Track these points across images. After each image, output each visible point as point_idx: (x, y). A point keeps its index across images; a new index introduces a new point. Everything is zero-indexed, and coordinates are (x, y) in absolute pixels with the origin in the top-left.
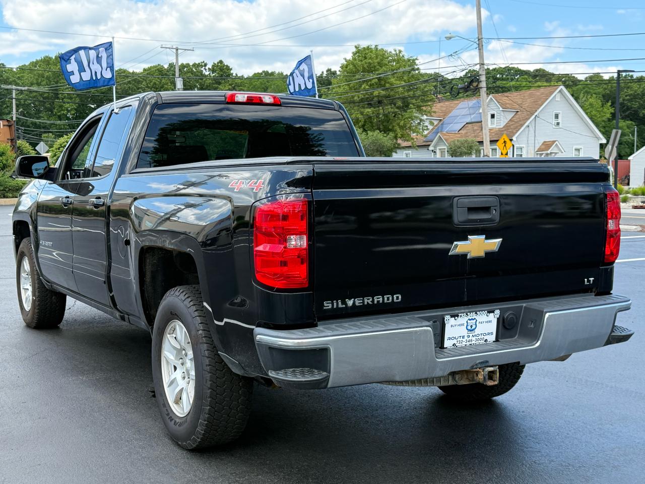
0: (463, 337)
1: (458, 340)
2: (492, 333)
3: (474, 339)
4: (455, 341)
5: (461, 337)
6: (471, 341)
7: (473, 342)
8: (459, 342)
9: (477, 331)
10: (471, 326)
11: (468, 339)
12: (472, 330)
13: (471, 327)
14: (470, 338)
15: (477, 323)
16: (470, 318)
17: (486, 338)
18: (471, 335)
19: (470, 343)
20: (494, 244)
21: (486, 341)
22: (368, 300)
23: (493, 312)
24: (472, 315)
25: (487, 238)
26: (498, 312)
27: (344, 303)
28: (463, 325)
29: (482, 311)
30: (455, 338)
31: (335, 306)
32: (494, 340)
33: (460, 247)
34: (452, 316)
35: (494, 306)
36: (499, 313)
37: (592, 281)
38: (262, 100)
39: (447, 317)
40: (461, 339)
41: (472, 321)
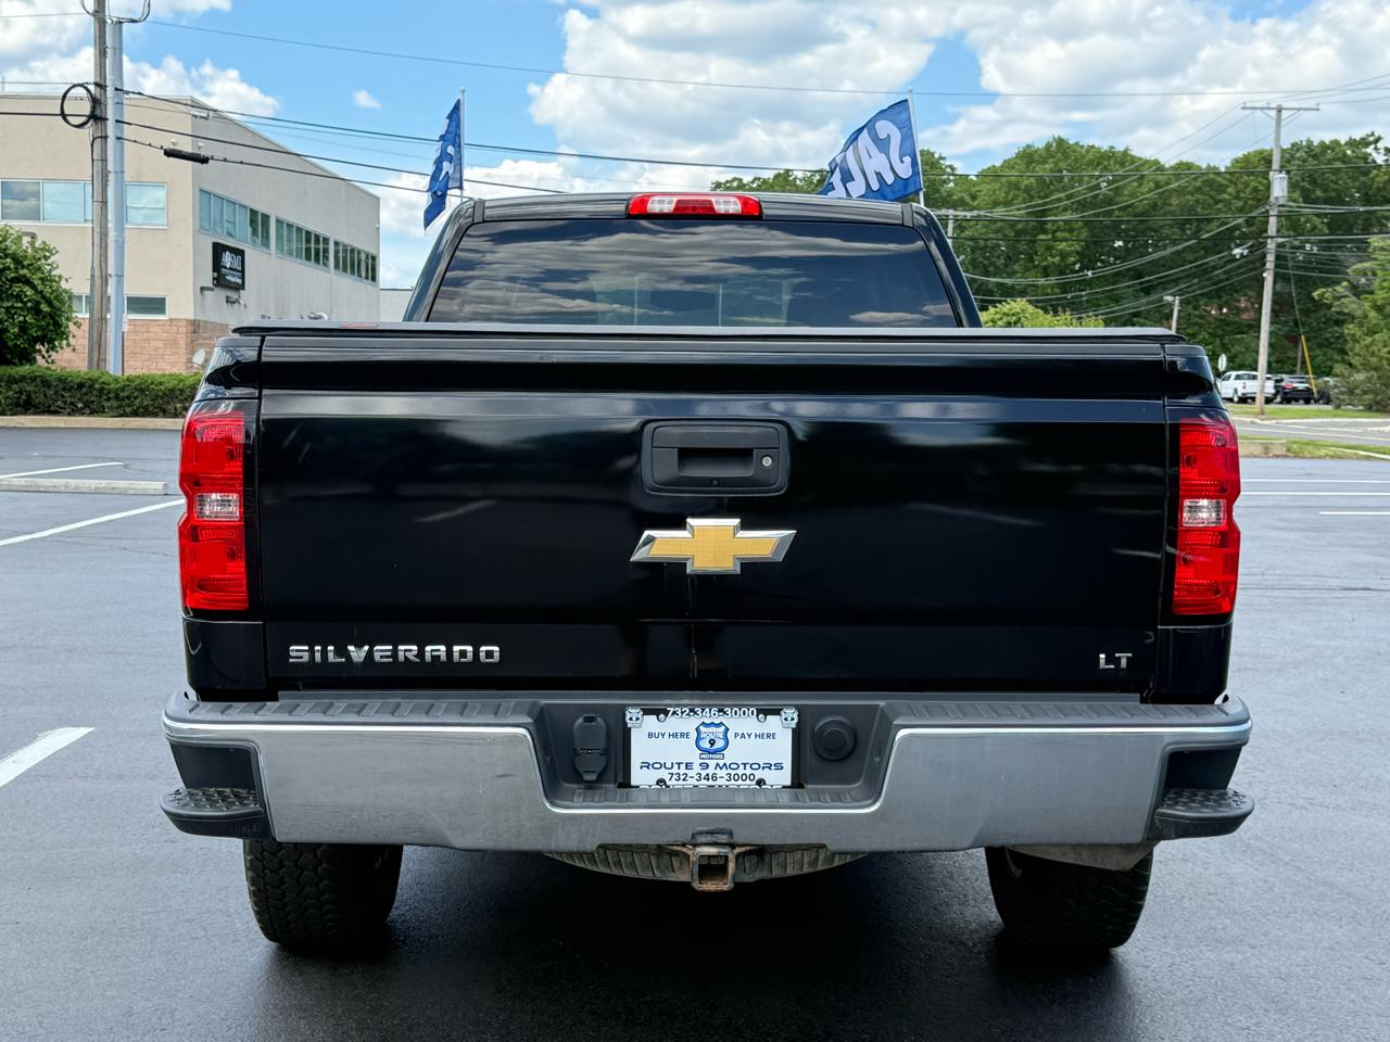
0: (688, 766)
1: (675, 770)
2: (779, 767)
3: (723, 773)
4: (663, 773)
5: (683, 766)
6: (714, 777)
7: (720, 782)
8: (675, 777)
9: (730, 756)
10: (712, 742)
11: (704, 773)
12: (715, 753)
13: (712, 745)
14: (711, 771)
15: (730, 735)
16: (708, 722)
17: (759, 774)
18: (712, 763)
19: (711, 782)
20: (767, 542)
21: (760, 782)
22: (408, 650)
23: (777, 712)
24: (711, 716)
25: (744, 526)
26: (791, 714)
27: (341, 651)
28: (685, 735)
29: (740, 707)
30: (663, 765)
31: (318, 657)
32: (789, 783)
33: (661, 544)
34: (647, 712)
35: (781, 698)
36: (795, 716)
37: (1124, 663)
38: (712, 209)
39: (632, 713)
40: (683, 770)
41: (712, 729)
